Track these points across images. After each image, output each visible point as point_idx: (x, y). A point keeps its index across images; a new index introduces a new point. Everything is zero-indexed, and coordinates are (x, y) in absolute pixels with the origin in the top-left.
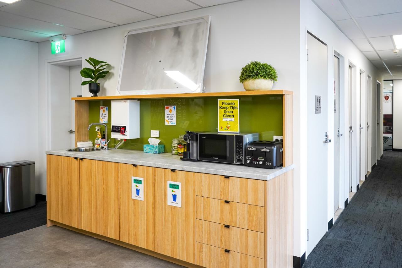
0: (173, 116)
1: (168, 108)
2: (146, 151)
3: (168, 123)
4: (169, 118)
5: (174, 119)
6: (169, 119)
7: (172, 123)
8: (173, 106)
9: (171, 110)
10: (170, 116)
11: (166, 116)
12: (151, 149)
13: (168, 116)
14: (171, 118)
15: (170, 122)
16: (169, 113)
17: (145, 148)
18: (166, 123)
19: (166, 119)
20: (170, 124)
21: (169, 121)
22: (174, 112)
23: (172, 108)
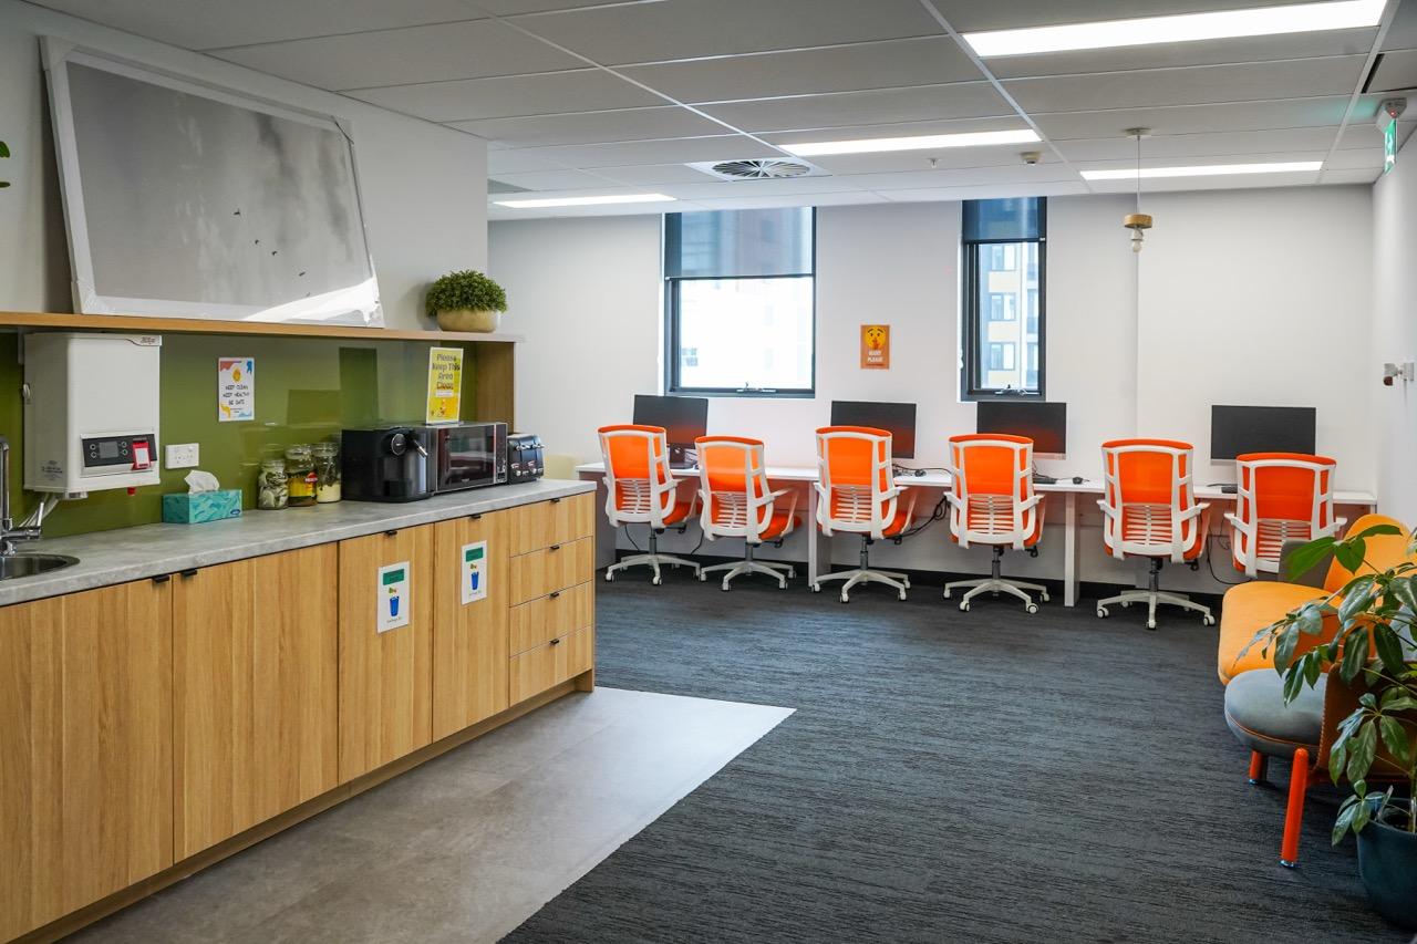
0: (246, 391)
1: (228, 365)
2: (200, 518)
3: (229, 416)
4: (233, 398)
5: (249, 402)
6: (231, 403)
7: (243, 415)
8: (245, 360)
9: (237, 375)
10: (235, 391)
11: (222, 391)
12: (218, 506)
13: (228, 391)
14: (239, 399)
15: (236, 411)
16: (232, 382)
17: (195, 507)
18: (223, 417)
19: (223, 401)
20: (235, 417)
21: (232, 406)
22: (248, 379)
23: (241, 364)
